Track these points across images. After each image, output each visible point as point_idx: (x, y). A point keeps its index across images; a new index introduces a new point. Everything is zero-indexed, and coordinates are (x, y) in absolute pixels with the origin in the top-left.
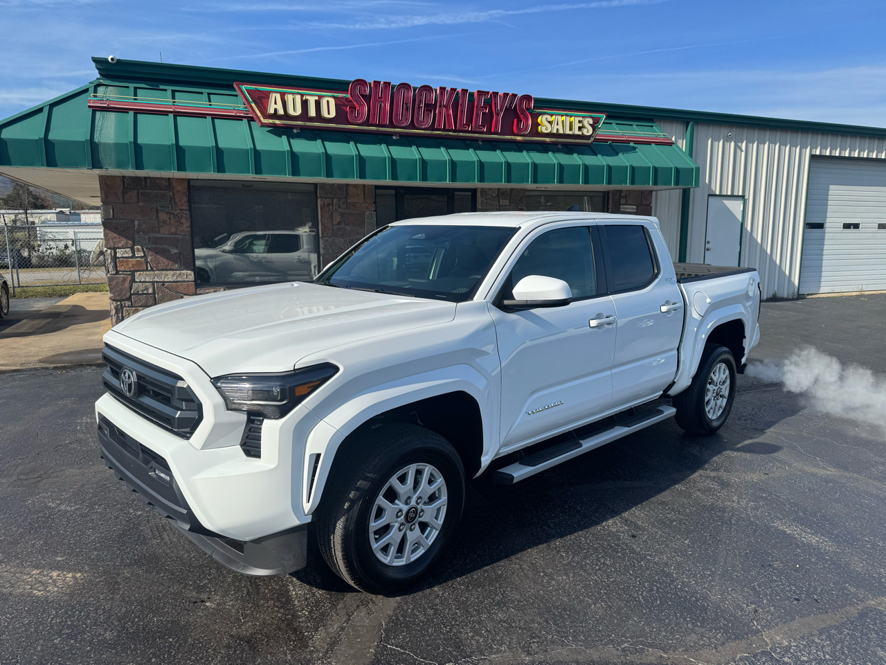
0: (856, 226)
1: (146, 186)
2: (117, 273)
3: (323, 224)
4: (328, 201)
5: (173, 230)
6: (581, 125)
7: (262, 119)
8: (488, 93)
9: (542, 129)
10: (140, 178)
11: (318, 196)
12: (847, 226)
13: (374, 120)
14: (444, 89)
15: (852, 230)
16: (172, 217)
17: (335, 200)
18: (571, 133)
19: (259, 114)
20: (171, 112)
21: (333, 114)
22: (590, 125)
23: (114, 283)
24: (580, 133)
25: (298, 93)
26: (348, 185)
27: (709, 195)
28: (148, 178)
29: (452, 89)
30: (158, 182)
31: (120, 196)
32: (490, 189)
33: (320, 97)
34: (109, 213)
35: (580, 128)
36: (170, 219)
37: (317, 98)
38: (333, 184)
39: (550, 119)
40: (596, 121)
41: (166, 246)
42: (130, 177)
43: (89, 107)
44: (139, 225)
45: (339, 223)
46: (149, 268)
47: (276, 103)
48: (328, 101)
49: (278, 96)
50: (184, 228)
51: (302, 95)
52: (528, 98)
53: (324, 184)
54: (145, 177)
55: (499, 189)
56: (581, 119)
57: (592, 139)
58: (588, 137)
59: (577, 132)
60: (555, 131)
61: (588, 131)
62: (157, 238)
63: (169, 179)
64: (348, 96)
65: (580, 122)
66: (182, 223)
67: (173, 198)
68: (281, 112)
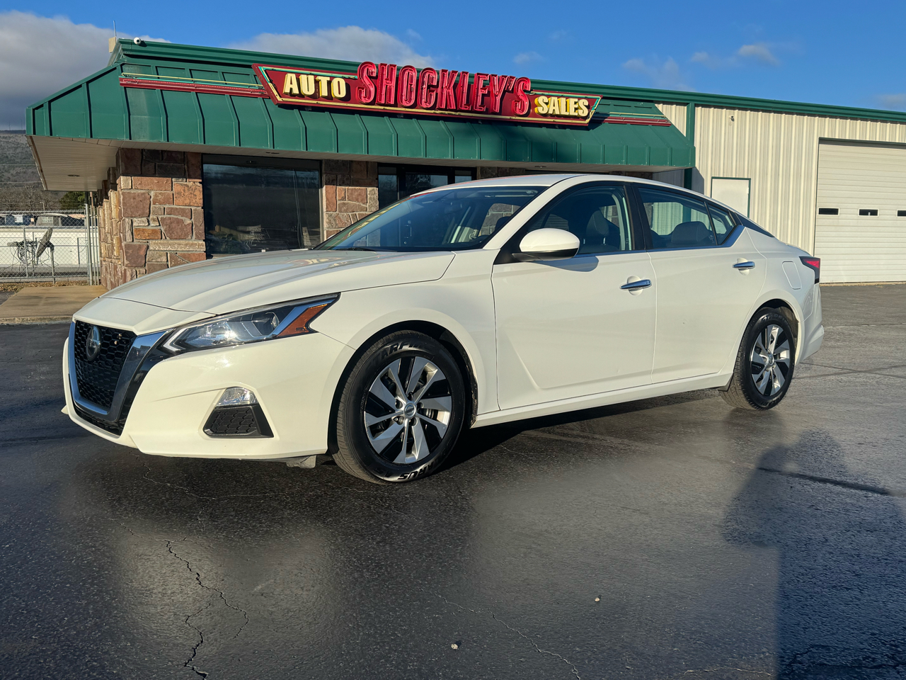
0: (874, 213)
1: (162, 159)
2: (133, 241)
3: (327, 199)
4: (334, 176)
5: (187, 201)
6: (576, 106)
7: (278, 97)
8: (487, 75)
9: (540, 110)
10: (158, 151)
11: (323, 171)
12: (863, 212)
13: (380, 100)
14: (446, 71)
15: (869, 217)
16: (186, 188)
17: (339, 177)
18: (567, 114)
19: (276, 93)
20: (193, 90)
21: (343, 94)
22: (586, 106)
23: (130, 251)
24: (576, 114)
25: (313, 75)
26: (352, 161)
27: (713, 178)
28: (165, 151)
29: (453, 72)
30: (174, 155)
31: (139, 167)
32: (490, 168)
33: (332, 78)
34: (128, 184)
35: (576, 109)
36: (184, 191)
37: (329, 79)
38: (338, 161)
39: (546, 100)
40: (591, 102)
41: (180, 217)
42: (148, 150)
43: (121, 84)
44: (156, 196)
45: (344, 199)
46: (164, 237)
47: (291, 83)
48: (339, 82)
49: (294, 76)
50: (197, 200)
51: (316, 76)
52: (525, 80)
53: (329, 160)
54: (162, 151)
55: (498, 168)
56: (576, 100)
57: (588, 121)
58: (585, 118)
59: (572, 113)
60: (551, 112)
61: (584, 112)
62: (172, 208)
63: (184, 152)
64: (356, 77)
65: (575, 103)
66: (195, 195)
67: (188, 171)
68: (296, 91)
